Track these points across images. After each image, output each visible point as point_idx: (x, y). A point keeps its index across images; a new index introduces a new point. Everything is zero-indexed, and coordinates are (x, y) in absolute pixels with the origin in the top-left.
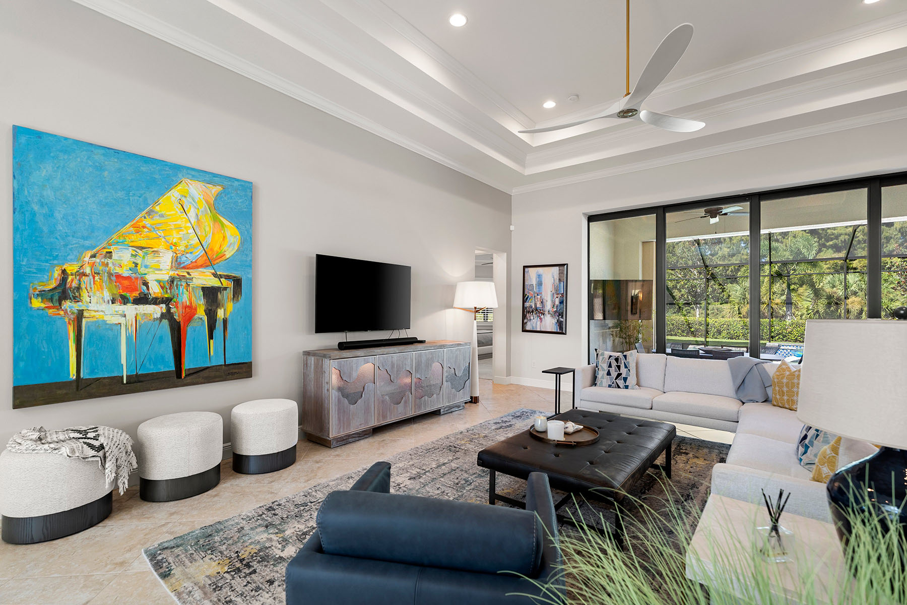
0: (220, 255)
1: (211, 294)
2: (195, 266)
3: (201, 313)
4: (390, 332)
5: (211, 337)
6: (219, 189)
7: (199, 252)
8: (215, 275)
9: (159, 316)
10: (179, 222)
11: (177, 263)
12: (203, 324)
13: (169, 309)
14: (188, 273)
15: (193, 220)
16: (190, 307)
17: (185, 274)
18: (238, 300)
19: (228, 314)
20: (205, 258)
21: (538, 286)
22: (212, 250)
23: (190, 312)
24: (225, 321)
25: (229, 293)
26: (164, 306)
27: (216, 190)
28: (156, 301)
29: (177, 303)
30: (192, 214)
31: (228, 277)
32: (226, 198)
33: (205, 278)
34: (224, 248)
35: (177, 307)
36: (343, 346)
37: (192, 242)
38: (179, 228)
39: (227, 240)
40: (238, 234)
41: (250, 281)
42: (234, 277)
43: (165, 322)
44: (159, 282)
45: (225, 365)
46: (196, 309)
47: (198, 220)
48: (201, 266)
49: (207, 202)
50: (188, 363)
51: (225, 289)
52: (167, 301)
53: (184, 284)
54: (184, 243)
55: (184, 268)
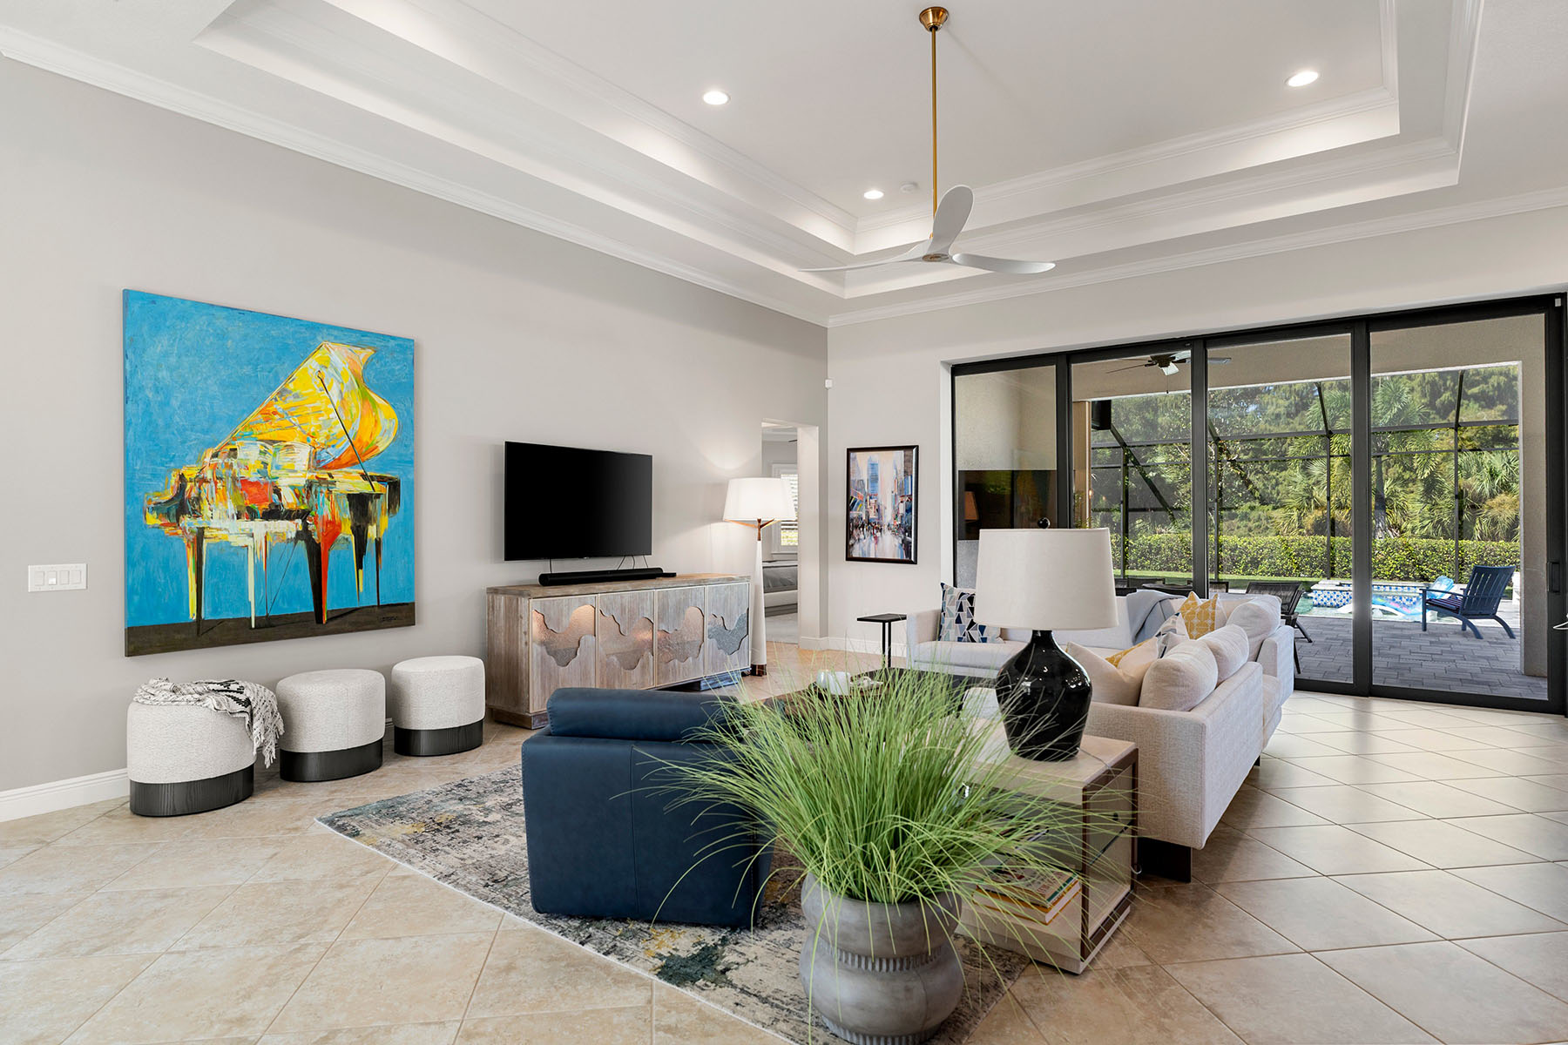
0: (371, 447)
1: (359, 503)
2: (338, 464)
3: (347, 531)
4: (619, 560)
5: (360, 566)
6: (370, 352)
7: (344, 444)
8: (364, 476)
9: (293, 535)
10: (318, 404)
11: (316, 462)
12: (349, 547)
13: (305, 526)
14: (330, 475)
15: (336, 400)
16: (332, 523)
17: (327, 476)
18: (395, 512)
19: (382, 532)
20: (352, 452)
21: (872, 482)
22: (360, 440)
23: (333, 528)
24: (378, 543)
25: (383, 503)
26: (299, 521)
27: (365, 354)
28: (290, 515)
29: (316, 517)
30: (334, 392)
31: (381, 479)
32: (378, 366)
33: (350, 482)
34: (377, 437)
35: (316, 523)
36: (547, 580)
37: (334, 431)
38: (318, 412)
39: (380, 425)
40: (395, 415)
41: (412, 485)
42: (390, 479)
43: (302, 544)
44: (293, 488)
45: (379, 606)
46: (340, 526)
47: (342, 399)
48: (346, 465)
49: (353, 372)
50: (330, 604)
51: (378, 496)
52: (303, 515)
53: (325, 490)
54: (325, 432)
55: (325, 467)
